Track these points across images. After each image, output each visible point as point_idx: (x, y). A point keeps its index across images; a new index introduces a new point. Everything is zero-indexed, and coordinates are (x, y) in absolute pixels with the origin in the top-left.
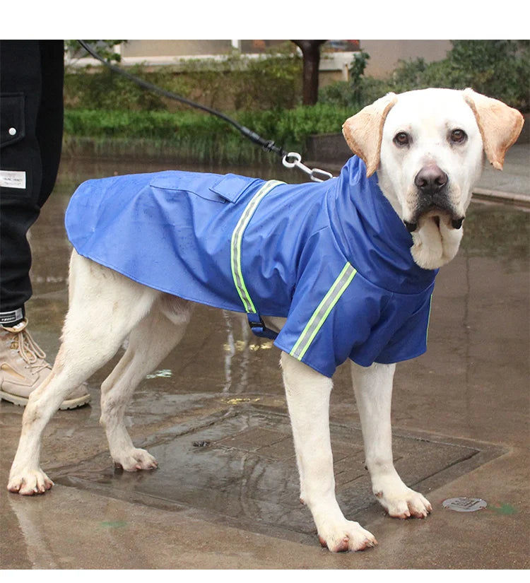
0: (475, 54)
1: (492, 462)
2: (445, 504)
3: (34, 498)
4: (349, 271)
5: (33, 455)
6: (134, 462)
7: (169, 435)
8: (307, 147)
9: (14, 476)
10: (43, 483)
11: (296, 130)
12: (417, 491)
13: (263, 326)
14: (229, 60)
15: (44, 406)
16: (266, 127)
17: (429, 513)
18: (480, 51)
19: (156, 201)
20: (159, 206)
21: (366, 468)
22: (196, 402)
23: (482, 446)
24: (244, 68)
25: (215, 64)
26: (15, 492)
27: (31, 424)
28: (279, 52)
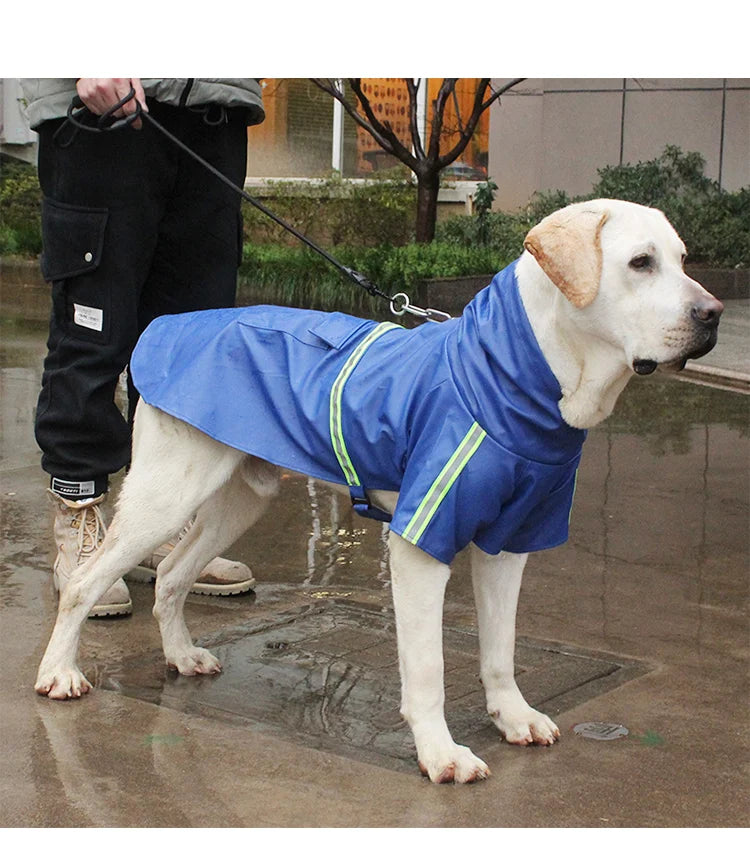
0: (627, 189)
1: (636, 680)
2: (576, 729)
3: (67, 702)
4: (477, 433)
5: (69, 648)
6: (192, 663)
7: (238, 633)
8: (419, 293)
9: (44, 674)
10: (79, 685)
11: (405, 273)
12: (542, 712)
13: (368, 502)
14: (328, 185)
15: (89, 590)
16: (370, 267)
17: (557, 740)
18: (635, 186)
19: (243, 341)
20: (246, 348)
21: (481, 681)
22: (274, 594)
23: (624, 660)
24: (345, 194)
25: (310, 189)
26: (43, 694)
27: (70, 610)
28: (389, 177)
